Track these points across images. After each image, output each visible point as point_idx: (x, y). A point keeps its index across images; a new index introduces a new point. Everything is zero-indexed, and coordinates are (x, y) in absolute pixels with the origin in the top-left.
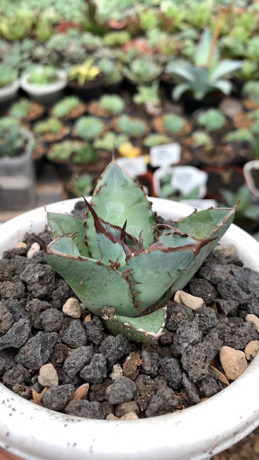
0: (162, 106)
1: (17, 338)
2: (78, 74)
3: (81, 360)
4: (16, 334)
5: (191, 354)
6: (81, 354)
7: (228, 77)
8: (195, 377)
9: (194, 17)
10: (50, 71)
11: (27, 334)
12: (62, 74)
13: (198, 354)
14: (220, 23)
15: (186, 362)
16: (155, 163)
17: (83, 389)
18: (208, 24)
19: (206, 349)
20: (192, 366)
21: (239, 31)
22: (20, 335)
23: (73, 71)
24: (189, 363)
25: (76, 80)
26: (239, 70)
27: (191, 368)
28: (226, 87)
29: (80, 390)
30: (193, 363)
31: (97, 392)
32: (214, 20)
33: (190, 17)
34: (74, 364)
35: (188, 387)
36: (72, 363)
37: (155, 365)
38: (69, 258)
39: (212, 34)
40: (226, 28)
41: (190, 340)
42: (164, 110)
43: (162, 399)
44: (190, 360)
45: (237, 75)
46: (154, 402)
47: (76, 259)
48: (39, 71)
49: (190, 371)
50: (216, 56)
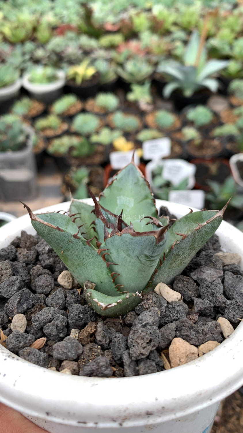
0: (154, 103)
1: (7, 290)
2: (76, 74)
3: (45, 316)
4: (7, 286)
5: (137, 333)
6: (48, 312)
7: (216, 75)
8: (134, 355)
9: (183, 20)
10: (49, 71)
11: (16, 288)
12: (61, 74)
13: (143, 334)
14: (208, 25)
15: (131, 340)
16: (147, 156)
17: (41, 341)
18: (197, 26)
19: (152, 332)
20: (135, 344)
21: (226, 33)
22: (11, 288)
23: (71, 71)
24: (133, 341)
25: (74, 79)
26: (225, 69)
27: (134, 346)
28: (213, 85)
29: (38, 341)
30: (136, 342)
31: (51, 347)
32: (202, 22)
33: (180, 20)
34: (38, 318)
35: (125, 362)
36: (37, 317)
37: (107, 337)
38: (48, 226)
39: (200, 36)
40: (213, 30)
41: (143, 322)
42: (156, 108)
43: (96, 365)
44: (134, 339)
45: (224, 74)
46: (88, 366)
47: (54, 228)
48: (39, 71)
49: (132, 348)
50: (203, 56)
